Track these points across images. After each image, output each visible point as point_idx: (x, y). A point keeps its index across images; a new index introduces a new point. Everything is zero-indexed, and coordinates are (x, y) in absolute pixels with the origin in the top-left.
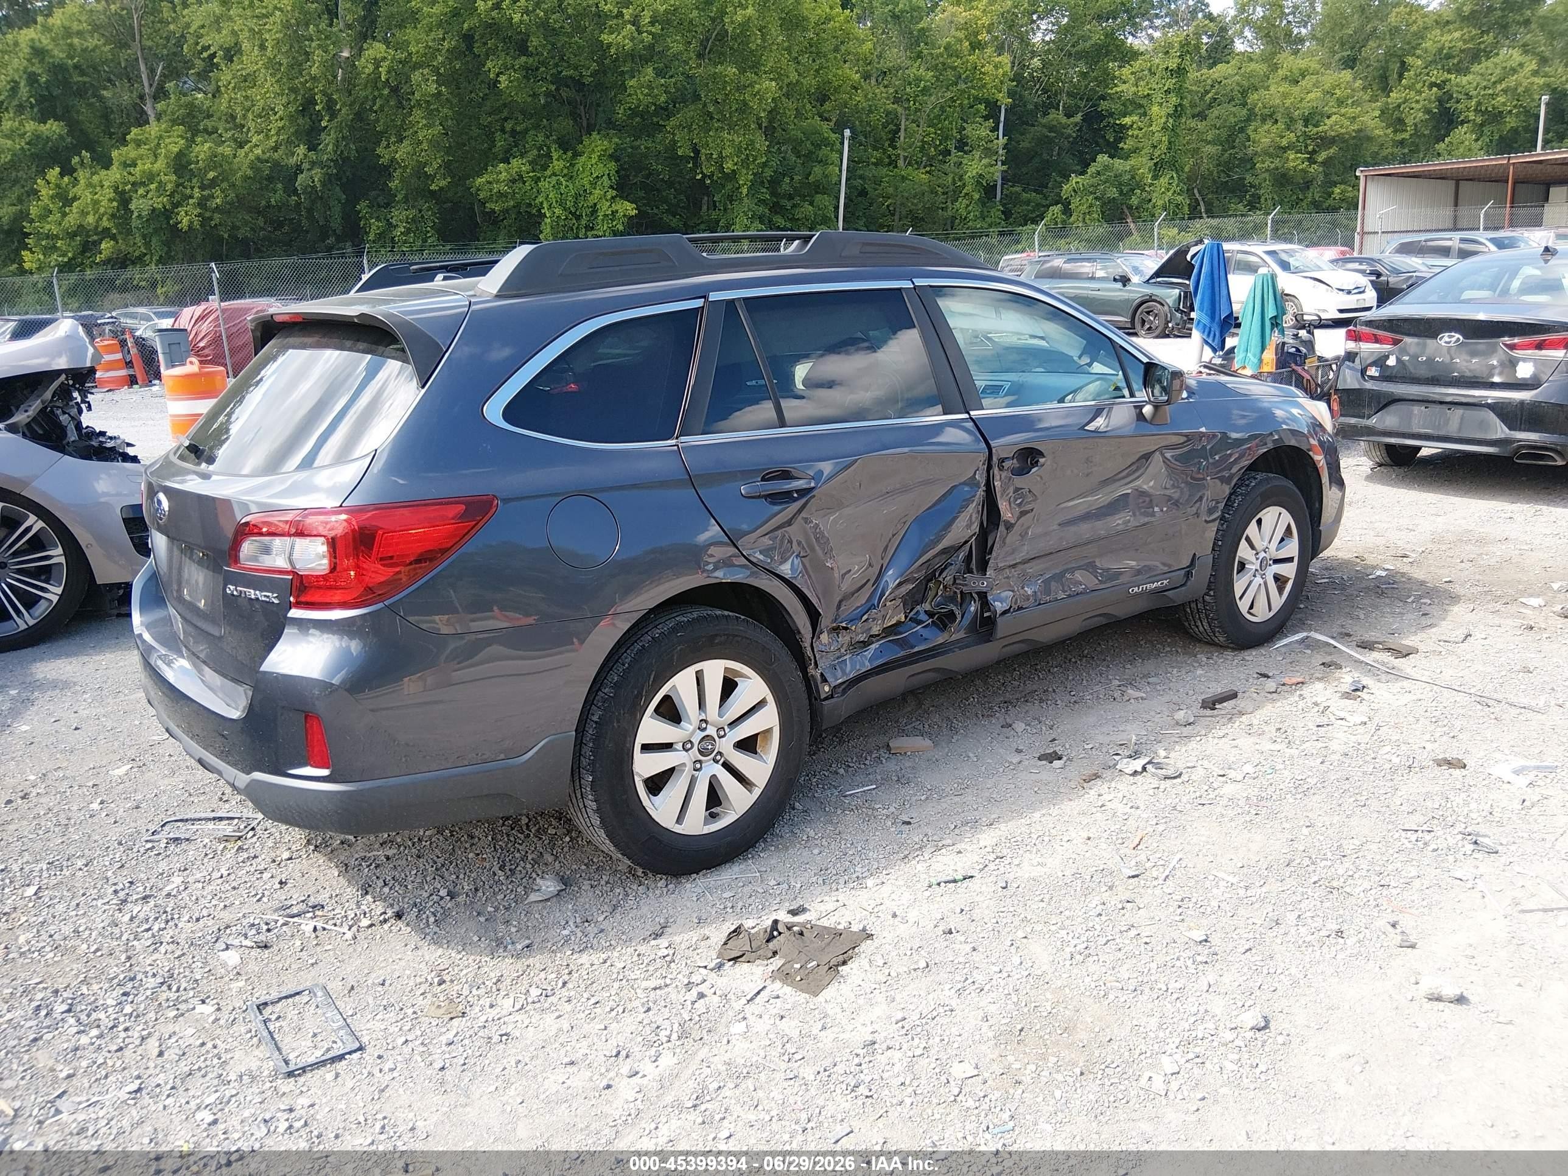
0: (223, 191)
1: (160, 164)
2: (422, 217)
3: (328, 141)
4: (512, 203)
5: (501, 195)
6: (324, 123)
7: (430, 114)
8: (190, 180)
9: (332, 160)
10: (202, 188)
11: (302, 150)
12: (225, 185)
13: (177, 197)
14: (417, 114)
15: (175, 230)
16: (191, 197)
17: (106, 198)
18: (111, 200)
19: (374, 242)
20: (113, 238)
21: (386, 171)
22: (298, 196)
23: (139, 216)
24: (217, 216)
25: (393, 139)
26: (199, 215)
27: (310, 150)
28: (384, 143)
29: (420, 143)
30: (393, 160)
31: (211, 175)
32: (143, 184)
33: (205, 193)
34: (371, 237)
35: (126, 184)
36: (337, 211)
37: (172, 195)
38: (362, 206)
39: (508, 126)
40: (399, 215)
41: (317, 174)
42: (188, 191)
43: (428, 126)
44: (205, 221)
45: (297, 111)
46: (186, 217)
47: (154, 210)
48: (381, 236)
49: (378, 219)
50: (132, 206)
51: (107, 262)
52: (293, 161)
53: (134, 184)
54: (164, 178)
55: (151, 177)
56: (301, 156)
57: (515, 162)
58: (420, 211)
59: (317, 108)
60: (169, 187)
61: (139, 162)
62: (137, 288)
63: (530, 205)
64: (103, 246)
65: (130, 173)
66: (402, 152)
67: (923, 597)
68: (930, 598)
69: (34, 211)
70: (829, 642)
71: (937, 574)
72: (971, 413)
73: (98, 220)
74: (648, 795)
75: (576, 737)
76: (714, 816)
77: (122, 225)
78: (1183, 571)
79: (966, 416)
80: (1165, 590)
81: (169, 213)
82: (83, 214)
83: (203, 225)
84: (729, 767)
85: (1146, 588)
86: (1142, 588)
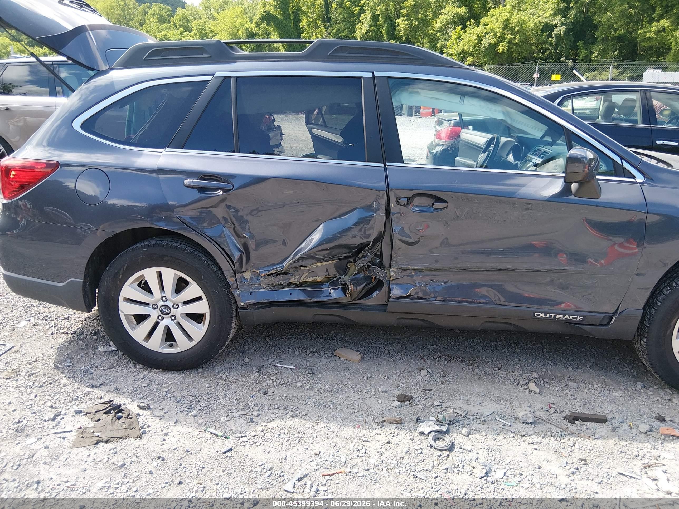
0: (520, 36)
1: (498, 24)
3: (571, 14)
4: (654, 43)
5: (650, 39)
6: (571, 5)
8: (508, 31)
9: (571, 22)
10: (512, 35)
11: (559, 17)
12: (521, 33)
13: (501, 39)
15: (497, 53)
16: (507, 38)
17: (474, 39)
19: (581, 60)
20: (473, 56)
22: (552, 38)
23: (484, 47)
24: (515, 47)
26: (508, 46)
27: (563, 17)
31: (517, 29)
32: (489, 33)
33: (512, 37)
34: (580, 58)
35: (482, 33)
37: (499, 38)
38: (580, 43)
41: (563, 28)
42: (506, 36)
44: (509, 48)
46: (502, 48)
47: (490, 44)
48: (586, 57)
49: (586, 50)
50: (482, 42)
52: (554, 22)
53: (486, 33)
54: (497, 30)
55: (493, 30)
56: (558, 20)
58: (608, 46)
60: (499, 34)
61: (490, 23)
64: (468, 59)
65: (485, 29)
67: (345, 271)
68: (350, 273)
69: (448, 44)
70: (251, 278)
71: (352, 260)
72: (388, 164)
73: (469, 48)
74: (129, 323)
75: (84, 283)
76: (171, 346)
77: (477, 50)
78: (603, 315)
79: (382, 165)
80: (579, 323)
81: (496, 45)
82: (464, 45)
83: (508, 51)
84: (179, 325)
85: (555, 317)
86: (550, 316)
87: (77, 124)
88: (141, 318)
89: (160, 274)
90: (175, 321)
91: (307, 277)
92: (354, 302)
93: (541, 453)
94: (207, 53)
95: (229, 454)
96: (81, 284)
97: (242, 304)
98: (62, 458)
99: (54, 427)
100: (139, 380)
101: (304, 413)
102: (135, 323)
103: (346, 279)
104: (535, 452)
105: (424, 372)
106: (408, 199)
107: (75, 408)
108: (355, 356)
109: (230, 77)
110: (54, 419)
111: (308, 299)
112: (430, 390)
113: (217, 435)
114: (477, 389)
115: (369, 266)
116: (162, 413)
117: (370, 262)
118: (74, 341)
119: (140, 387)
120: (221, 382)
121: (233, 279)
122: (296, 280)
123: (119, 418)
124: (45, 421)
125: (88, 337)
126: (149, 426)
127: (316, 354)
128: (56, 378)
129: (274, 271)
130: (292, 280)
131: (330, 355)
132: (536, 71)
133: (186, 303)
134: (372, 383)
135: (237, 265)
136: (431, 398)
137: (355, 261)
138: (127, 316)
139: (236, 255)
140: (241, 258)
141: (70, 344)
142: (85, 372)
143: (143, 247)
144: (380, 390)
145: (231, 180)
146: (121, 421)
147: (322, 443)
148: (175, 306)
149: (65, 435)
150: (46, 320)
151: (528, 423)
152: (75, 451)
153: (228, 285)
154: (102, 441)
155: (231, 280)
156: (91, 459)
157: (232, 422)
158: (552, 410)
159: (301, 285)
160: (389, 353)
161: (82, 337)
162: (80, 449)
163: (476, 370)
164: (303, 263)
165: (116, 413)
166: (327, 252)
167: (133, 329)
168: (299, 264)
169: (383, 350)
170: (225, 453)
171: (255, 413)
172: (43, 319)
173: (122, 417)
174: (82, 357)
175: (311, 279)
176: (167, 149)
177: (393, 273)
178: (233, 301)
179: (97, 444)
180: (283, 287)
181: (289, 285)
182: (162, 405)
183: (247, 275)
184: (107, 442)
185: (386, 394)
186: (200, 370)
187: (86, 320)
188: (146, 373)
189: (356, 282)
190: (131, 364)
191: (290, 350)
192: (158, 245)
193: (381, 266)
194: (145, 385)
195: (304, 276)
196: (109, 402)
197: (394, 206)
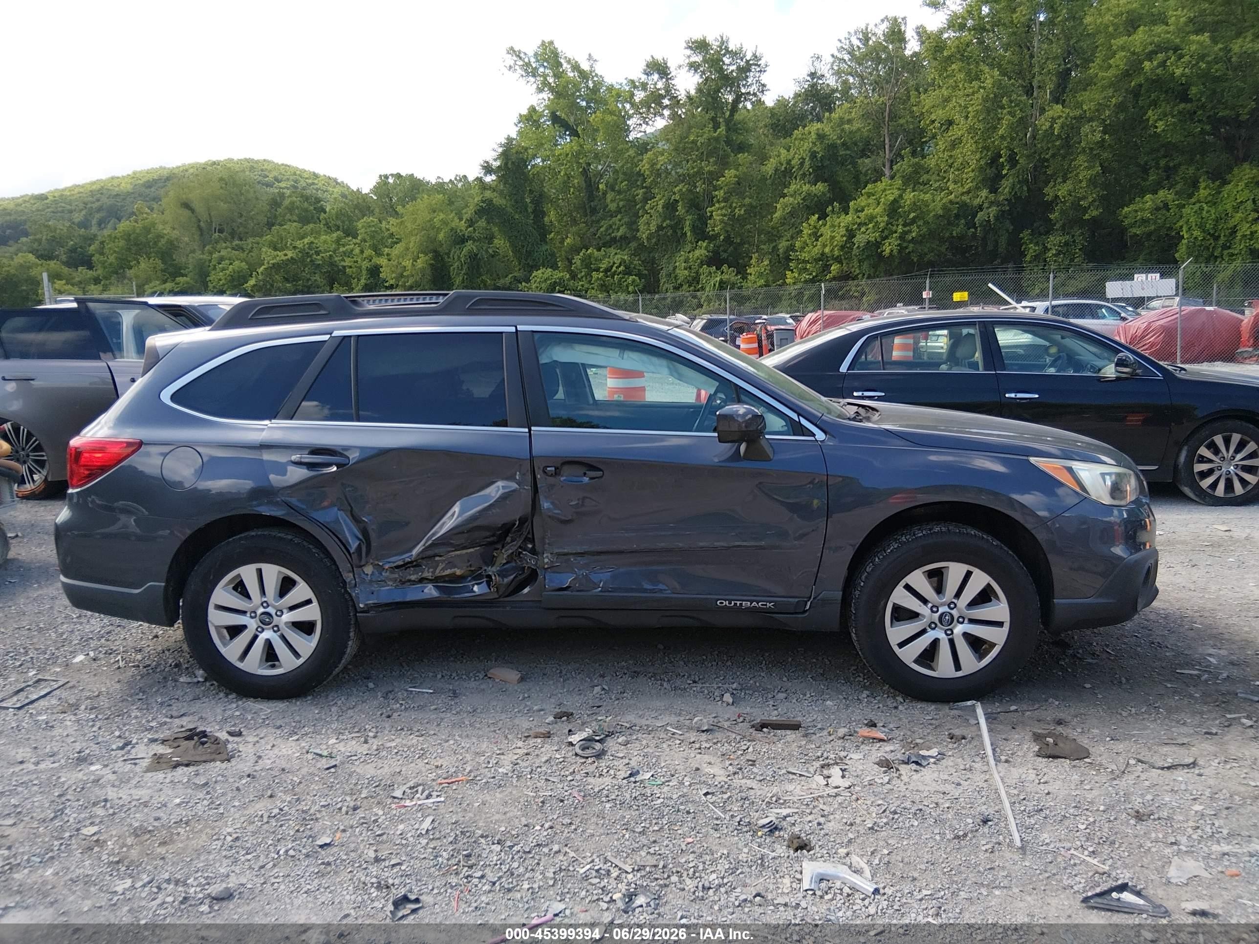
0: (918, 227)
1: (879, 210)
2: (1074, 241)
3: (1006, 186)
4: (1152, 227)
5: (1144, 221)
6: (1005, 172)
7: (1093, 157)
8: (898, 220)
9: (1007, 200)
10: (904, 225)
11: (984, 193)
12: (921, 223)
13: (886, 233)
14: (1082, 158)
15: (880, 256)
16: (896, 232)
17: (840, 236)
18: (842, 236)
19: (1030, 262)
20: (840, 262)
21: (1049, 206)
22: (976, 228)
23: (858, 247)
24: (911, 245)
25: (1060, 180)
26: (899, 245)
27: (991, 192)
28: (1052, 183)
29: (1081, 181)
30: (1057, 197)
31: (912, 215)
32: (865, 224)
33: (906, 229)
34: (1028, 258)
35: (854, 224)
36: (1003, 241)
37: (882, 231)
38: (1025, 234)
39: (1162, 163)
40: (1054, 241)
41: (993, 210)
42: (894, 228)
43: (1088, 168)
44: (901, 249)
45: (987, 164)
46: (888, 248)
47: (869, 242)
48: (1036, 258)
49: (1037, 244)
50: (855, 240)
51: (834, 279)
52: (977, 202)
53: (860, 224)
54: (879, 219)
55: (871, 218)
56: (984, 198)
57: (1161, 193)
58: (1073, 236)
59: (1001, 160)
60: (882, 225)
61: (866, 209)
62: (852, 297)
63: (1171, 228)
64: (832, 268)
65: (858, 217)
66: (1063, 190)
67: (491, 562)
68: (497, 564)
69: (798, 244)
70: (373, 574)
71: (499, 546)
72: (533, 428)
73: (833, 250)
74: (221, 637)
75: (166, 588)
76: (273, 666)
77: (846, 253)
78: (797, 600)
79: (527, 430)
80: (769, 611)
81: (878, 244)
82: (824, 246)
83: (900, 252)
84: (283, 638)
85: (741, 604)
86: (736, 604)
87: (166, 396)
88: (235, 631)
89: (260, 572)
90: (279, 633)
91: (443, 569)
92: (502, 599)
93: (706, 756)
94: (325, 309)
95: (333, 770)
96: (162, 590)
97: (361, 606)
98: (134, 782)
99: (123, 756)
100: (230, 709)
101: (432, 732)
102: (228, 637)
103: (491, 570)
104: (699, 756)
105: (597, 689)
106: (556, 468)
107: (150, 736)
108: (512, 675)
109: (350, 336)
110: (122, 748)
111: (445, 597)
112: (599, 707)
113: (321, 756)
114: (658, 704)
115: (520, 553)
116: (256, 739)
117: (520, 547)
118: (149, 673)
119: (232, 717)
120: (334, 709)
121: (351, 575)
122: (430, 574)
123: (203, 743)
124: (113, 750)
125: (167, 670)
126: (239, 751)
127: (464, 677)
128: (125, 711)
129: (401, 563)
130: (427, 574)
131: (481, 677)
132: (927, 288)
133: (292, 608)
134: (528, 703)
135: (354, 556)
136: (596, 714)
137: (503, 547)
138: (217, 628)
139: (354, 545)
140: (359, 548)
141: (142, 677)
142: (162, 704)
143: (241, 539)
144: (535, 708)
145: (346, 453)
146: (206, 746)
147: (447, 758)
148: (278, 613)
149: (137, 761)
150: (110, 654)
151: (703, 731)
152: (149, 774)
153: (344, 582)
154: (182, 765)
155: (348, 577)
156: (168, 780)
157: (342, 744)
158: (741, 719)
159: (435, 580)
160: (561, 672)
161: (158, 670)
162: (154, 773)
163: (665, 684)
164: (437, 551)
165: (200, 738)
166: (466, 535)
167: (225, 645)
168: (430, 553)
169: (554, 670)
170: (328, 769)
171: (371, 734)
172: (105, 653)
173: (206, 742)
174: (158, 690)
175: (448, 572)
176: (273, 421)
177: (547, 559)
178: (351, 603)
179: (175, 767)
180: (414, 582)
181: (421, 580)
182: (258, 732)
183: (369, 569)
184: (187, 765)
185: (542, 713)
186: (309, 698)
187: (164, 652)
188: (240, 703)
189: (502, 574)
190: (222, 695)
191: (431, 674)
192: (260, 536)
193: (533, 552)
194: (237, 713)
195: (440, 568)
196: (190, 730)
197: (541, 477)
